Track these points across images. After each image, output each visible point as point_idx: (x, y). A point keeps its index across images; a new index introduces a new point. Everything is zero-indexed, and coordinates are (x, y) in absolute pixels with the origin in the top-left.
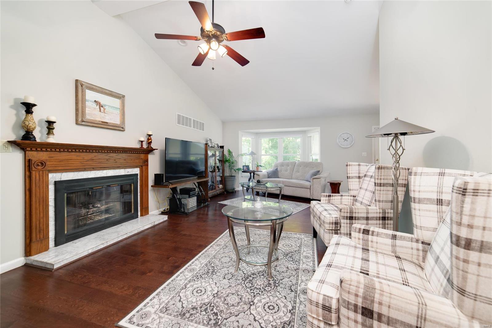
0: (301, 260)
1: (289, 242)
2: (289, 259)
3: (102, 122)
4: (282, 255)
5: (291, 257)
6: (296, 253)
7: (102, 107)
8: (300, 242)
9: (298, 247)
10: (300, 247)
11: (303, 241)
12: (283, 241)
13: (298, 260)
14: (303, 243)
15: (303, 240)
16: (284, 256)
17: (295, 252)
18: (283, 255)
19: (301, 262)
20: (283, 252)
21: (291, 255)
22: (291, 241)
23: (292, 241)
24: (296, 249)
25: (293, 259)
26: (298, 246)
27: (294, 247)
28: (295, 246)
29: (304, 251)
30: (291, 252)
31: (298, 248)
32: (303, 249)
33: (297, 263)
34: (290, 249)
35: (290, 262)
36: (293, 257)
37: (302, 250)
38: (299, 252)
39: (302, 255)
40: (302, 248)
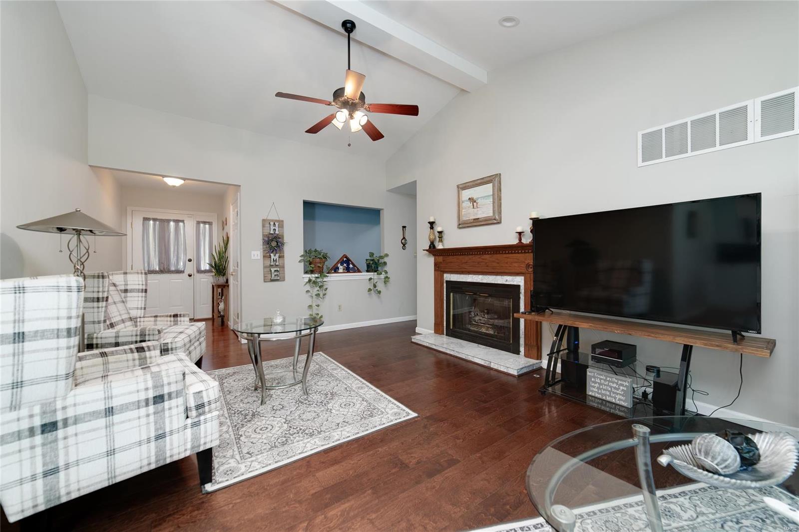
0: (228, 417)
1: (264, 436)
2: (248, 411)
3: (474, 219)
4: (261, 412)
5: (246, 415)
6: (241, 423)
7: (475, 202)
8: (242, 446)
9: (241, 436)
10: (238, 438)
11: (236, 452)
12: (279, 433)
13: (233, 415)
14: (236, 449)
15: (238, 457)
16: (256, 412)
17: (242, 425)
18: (259, 412)
19: (227, 415)
20: (263, 416)
21: (247, 417)
22: (265, 441)
23: (261, 441)
24: (244, 429)
25: (242, 414)
26: (244, 437)
27: (250, 430)
28: (249, 434)
29: (227, 432)
30: (250, 421)
31: (240, 433)
32: (230, 436)
33: (233, 412)
34: (255, 426)
35: (243, 410)
36: (243, 417)
37: (232, 433)
38: (236, 428)
39: (229, 424)
40: (233, 437)
